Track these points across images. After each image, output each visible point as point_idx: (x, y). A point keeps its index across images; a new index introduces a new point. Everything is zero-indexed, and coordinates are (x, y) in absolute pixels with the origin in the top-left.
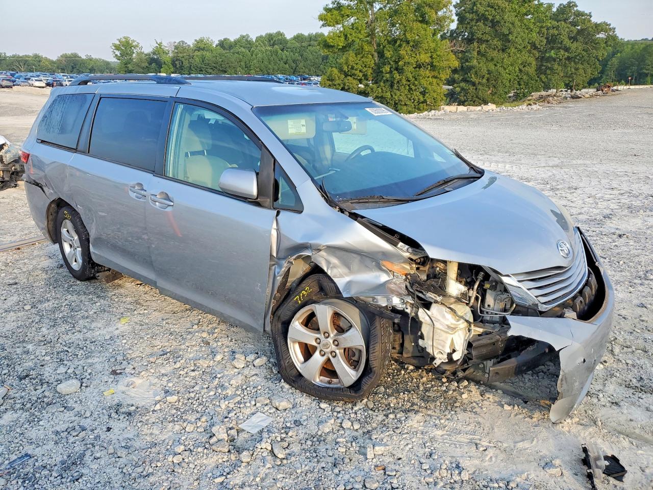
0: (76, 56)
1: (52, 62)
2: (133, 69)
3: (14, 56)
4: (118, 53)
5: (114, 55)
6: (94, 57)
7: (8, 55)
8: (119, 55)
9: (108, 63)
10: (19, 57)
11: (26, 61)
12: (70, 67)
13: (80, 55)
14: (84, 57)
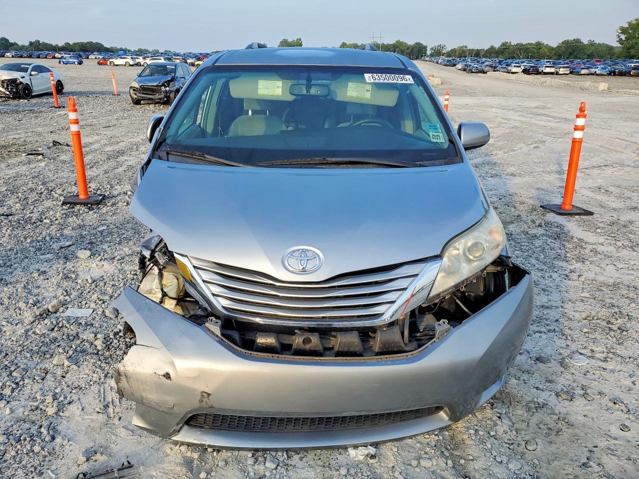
0: (578, 41)
1: (552, 49)
2: (636, 54)
3: (518, 44)
4: (623, 37)
5: (618, 39)
6: (597, 42)
7: (513, 44)
8: (624, 39)
9: (611, 48)
10: (522, 45)
11: (527, 49)
12: (568, 53)
13: (582, 41)
14: (586, 42)
